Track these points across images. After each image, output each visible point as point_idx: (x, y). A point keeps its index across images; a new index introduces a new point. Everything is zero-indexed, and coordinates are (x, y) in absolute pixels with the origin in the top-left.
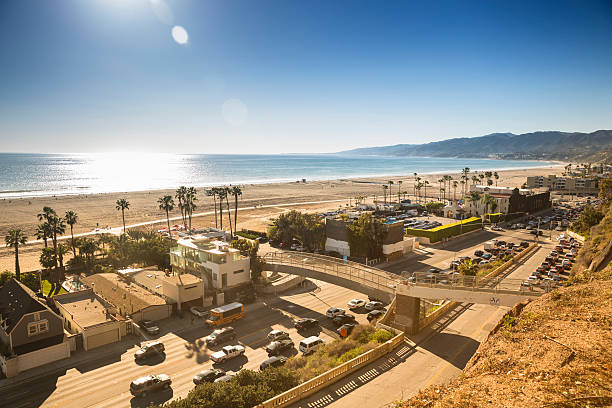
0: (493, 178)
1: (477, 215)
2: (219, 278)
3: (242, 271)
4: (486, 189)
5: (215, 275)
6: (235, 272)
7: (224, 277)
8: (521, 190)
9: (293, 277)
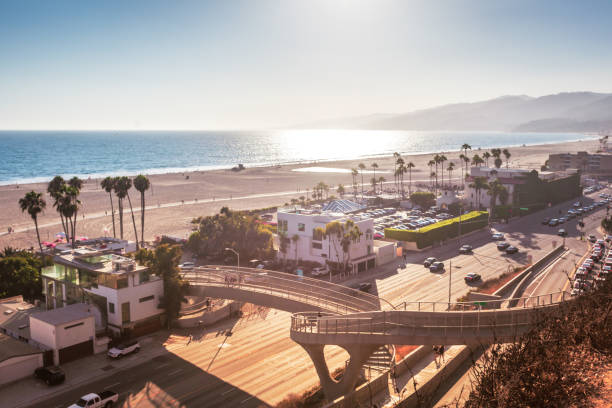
0: (502, 156)
1: (482, 208)
2: (118, 308)
3: (152, 297)
4: (493, 172)
5: (112, 305)
6: (142, 300)
7: (126, 307)
8: (540, 172)
9: (227, 302)
